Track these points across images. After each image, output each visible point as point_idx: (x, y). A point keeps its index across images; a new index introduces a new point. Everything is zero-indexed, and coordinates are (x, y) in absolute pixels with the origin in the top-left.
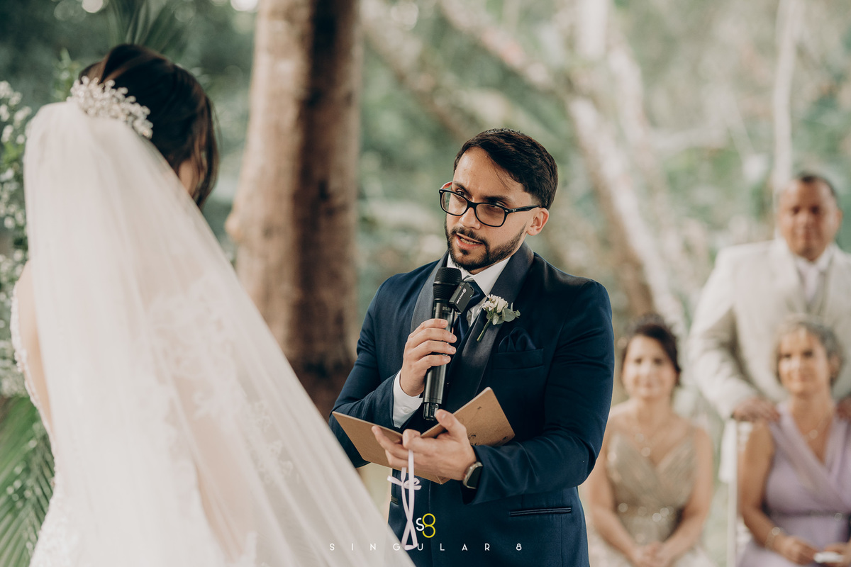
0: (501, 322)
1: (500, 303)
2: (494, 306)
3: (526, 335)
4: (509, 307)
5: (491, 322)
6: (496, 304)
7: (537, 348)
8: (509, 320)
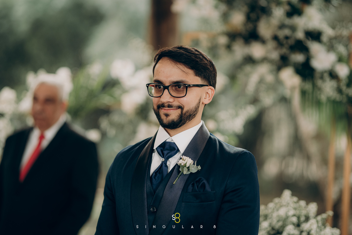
0: (189, 173)
1: (189, 161)
2: (185, 162)
3: (205, 181)
4: (194, 164)
5: (182, 173)
6: (186, 161)
7: (212, 191)
8: (194, 172)
